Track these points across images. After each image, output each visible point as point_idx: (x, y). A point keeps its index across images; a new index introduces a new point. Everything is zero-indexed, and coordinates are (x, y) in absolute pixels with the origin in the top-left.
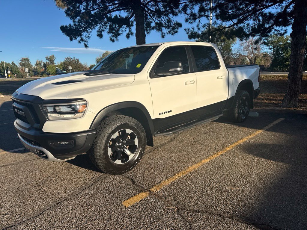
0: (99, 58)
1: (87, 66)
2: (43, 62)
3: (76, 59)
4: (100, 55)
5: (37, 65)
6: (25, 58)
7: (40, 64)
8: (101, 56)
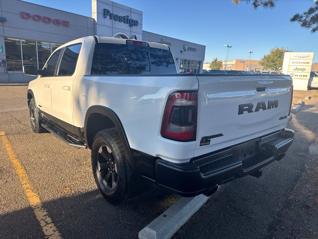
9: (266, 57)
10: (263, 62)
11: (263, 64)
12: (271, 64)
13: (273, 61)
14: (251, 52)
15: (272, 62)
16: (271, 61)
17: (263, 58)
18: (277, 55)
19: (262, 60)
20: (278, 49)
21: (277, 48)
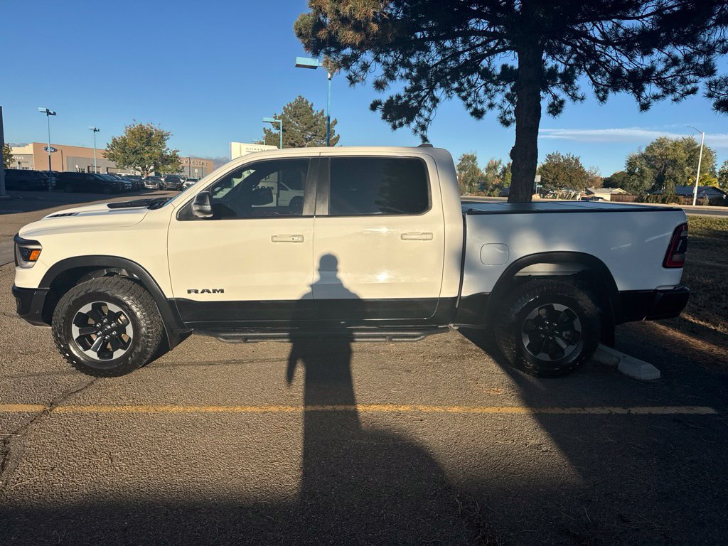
0: (637, 154)
1: (597, 175)
2: (502, 162)
3: (572, 158)
4: (640, 148)
5: (489, 169)
6: (470, 154)
7: (495, 167)
8: (643, 150)
9: (117, 142)
10: (111, 152)
11: (112, 157)
12: (132, 158)
13: (136, 152)
14: (95, 130)
15: (133, 154)
16: (132, 151)
17: (110, 143)
18: (141, 139)
19: (108, 149)
20: (142, 127)
21: (139, 123)
